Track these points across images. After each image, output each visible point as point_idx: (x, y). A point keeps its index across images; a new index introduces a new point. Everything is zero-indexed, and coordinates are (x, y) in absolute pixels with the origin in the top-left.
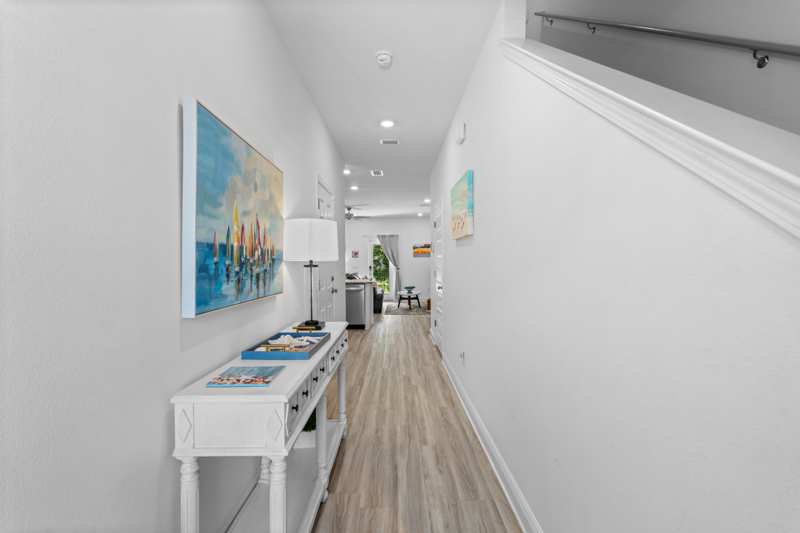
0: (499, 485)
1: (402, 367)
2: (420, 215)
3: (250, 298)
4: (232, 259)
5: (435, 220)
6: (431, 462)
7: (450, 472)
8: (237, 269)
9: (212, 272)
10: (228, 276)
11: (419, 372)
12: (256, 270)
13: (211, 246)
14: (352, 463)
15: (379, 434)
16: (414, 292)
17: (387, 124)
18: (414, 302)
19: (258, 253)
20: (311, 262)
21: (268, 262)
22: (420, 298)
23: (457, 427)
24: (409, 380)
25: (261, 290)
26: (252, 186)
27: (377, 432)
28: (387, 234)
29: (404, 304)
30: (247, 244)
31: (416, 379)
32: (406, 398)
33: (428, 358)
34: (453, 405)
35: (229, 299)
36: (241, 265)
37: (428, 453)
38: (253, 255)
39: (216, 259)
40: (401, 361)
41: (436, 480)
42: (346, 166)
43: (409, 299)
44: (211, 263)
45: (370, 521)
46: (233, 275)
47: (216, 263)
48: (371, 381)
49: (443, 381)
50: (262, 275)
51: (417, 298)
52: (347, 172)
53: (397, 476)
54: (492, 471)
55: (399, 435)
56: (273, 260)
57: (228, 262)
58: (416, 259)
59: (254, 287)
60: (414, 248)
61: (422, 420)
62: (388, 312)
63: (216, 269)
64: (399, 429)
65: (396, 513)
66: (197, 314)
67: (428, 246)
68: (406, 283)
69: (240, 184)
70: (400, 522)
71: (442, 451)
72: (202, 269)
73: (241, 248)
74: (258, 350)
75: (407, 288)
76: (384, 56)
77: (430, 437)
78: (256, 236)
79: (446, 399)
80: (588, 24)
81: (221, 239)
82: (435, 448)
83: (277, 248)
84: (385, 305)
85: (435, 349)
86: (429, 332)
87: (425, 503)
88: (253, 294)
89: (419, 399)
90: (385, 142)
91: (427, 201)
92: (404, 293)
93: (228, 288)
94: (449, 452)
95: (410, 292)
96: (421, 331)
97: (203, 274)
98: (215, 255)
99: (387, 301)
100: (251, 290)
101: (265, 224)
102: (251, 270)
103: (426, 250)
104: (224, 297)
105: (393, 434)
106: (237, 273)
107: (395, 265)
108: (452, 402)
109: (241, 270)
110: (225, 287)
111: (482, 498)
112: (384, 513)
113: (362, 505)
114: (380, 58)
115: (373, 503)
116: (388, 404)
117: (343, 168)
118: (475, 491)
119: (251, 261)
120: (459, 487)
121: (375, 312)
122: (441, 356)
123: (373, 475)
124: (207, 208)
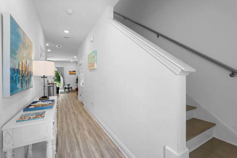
0: (107, 135)
1: (71, 109)
2: (72, 61)
3: (25, 89)
4: (20, 75)
5: (80, 63)
6: (88, 135)
7: (94, 136)
8: (21, 78)
9: (15, 79)
10: (19, 81)
11: (77, 110)
12: (26, 79)
13: (14, 70)
14: (62, 141)
15: (69, 130)
16: (70, 86)
17: (66, 32)
18: (70, 89)
19: (27, 72)
20: (44, 76)
21: (29, 76)
22: (72, 88)
23: (93, 123)
24: (74, 113)
25: (28, 86)
26: (25, 48)
27: (68, 130)
28: (60, 67)
29: (67, 90)
30: (24, 69)
31: (76, 112)
32: (75, 119)
33: (79, 106)
34: (90, 117)
35: (19, 90)
36: (22, 77)
37: (86, 132)
38: (25, 74)
39: (15, 75)
40: (70, 108)
41: (90, 139)
42: (47, 43)
43: (69, 88)
44: (14, 76)
45: (73, 156)
46: (20, 80)
47: (16, 76)
48: (61, 115)
49: (85, 111)
50: (28, 81)
51: (71, 88)
52: (47, 45)
53: (78, 141)
54: (105, 133)
55: (75, 129)
56: (30, 75)
57: (19, 76)
58: (71, 75)
59: (26, 85)
60: (70, 72)
61: (82, 123)
62: (61, 93)
63: (16, 78)
64: (75, 128)
65: (80, 151)
66: (11, 96)
67: (75, 71)
68: (67, 83)
69: (22, 47)
70: (83, 153)
71: (90, 131)
72: (12, 78)
73: (22, 70)
74: (29, 108)
75: (67, 85)
76: (70, 11)
77: (85, 128)
78: (25, 66)
79: (87, 116)
80: (124, 17)
81: (17, 67)
82: (88, 130)
83: (31, 71)
84: (60, 91)
85: (80, 103)
86: (78, 98)
87: (89, 146)
88: (25, 88)
89: (79, 118)
90: (64, 37)
91: (75, 57)
92: (67, 86)
93: (19, 86)
94: (92, 131)
95: (68, 86)
96: (74, 98)
97: (12, 80)
98: (15, 73)
99: (61, 89)
100: (25, 86)
101: (28, 62)
102: (25, 79)
103: (74, 72)
104: (18, 89)
105: (73, 130)
106: (21, 80)
107: (63, 77)
108: (89, 117)
109: (22, 79)
110: (18, 85)
111: (104, 140)
112: (77, 152)
113: (69, 152)
114: (68, 11)
115: (72, 150)
116: (69, 121)
117: (46, 43)
118: (102, 139)
119: (25, 75)
120: (97, 139)
121: (57, 93)
122: (83, 105)
123: (70, 143)
124: (13, 55)
